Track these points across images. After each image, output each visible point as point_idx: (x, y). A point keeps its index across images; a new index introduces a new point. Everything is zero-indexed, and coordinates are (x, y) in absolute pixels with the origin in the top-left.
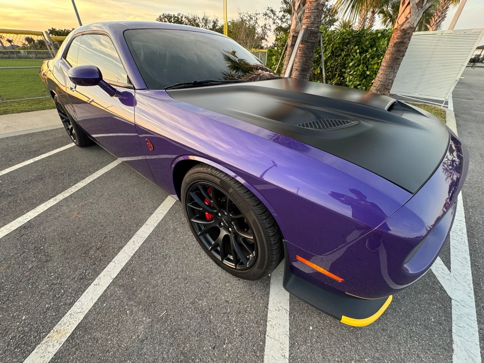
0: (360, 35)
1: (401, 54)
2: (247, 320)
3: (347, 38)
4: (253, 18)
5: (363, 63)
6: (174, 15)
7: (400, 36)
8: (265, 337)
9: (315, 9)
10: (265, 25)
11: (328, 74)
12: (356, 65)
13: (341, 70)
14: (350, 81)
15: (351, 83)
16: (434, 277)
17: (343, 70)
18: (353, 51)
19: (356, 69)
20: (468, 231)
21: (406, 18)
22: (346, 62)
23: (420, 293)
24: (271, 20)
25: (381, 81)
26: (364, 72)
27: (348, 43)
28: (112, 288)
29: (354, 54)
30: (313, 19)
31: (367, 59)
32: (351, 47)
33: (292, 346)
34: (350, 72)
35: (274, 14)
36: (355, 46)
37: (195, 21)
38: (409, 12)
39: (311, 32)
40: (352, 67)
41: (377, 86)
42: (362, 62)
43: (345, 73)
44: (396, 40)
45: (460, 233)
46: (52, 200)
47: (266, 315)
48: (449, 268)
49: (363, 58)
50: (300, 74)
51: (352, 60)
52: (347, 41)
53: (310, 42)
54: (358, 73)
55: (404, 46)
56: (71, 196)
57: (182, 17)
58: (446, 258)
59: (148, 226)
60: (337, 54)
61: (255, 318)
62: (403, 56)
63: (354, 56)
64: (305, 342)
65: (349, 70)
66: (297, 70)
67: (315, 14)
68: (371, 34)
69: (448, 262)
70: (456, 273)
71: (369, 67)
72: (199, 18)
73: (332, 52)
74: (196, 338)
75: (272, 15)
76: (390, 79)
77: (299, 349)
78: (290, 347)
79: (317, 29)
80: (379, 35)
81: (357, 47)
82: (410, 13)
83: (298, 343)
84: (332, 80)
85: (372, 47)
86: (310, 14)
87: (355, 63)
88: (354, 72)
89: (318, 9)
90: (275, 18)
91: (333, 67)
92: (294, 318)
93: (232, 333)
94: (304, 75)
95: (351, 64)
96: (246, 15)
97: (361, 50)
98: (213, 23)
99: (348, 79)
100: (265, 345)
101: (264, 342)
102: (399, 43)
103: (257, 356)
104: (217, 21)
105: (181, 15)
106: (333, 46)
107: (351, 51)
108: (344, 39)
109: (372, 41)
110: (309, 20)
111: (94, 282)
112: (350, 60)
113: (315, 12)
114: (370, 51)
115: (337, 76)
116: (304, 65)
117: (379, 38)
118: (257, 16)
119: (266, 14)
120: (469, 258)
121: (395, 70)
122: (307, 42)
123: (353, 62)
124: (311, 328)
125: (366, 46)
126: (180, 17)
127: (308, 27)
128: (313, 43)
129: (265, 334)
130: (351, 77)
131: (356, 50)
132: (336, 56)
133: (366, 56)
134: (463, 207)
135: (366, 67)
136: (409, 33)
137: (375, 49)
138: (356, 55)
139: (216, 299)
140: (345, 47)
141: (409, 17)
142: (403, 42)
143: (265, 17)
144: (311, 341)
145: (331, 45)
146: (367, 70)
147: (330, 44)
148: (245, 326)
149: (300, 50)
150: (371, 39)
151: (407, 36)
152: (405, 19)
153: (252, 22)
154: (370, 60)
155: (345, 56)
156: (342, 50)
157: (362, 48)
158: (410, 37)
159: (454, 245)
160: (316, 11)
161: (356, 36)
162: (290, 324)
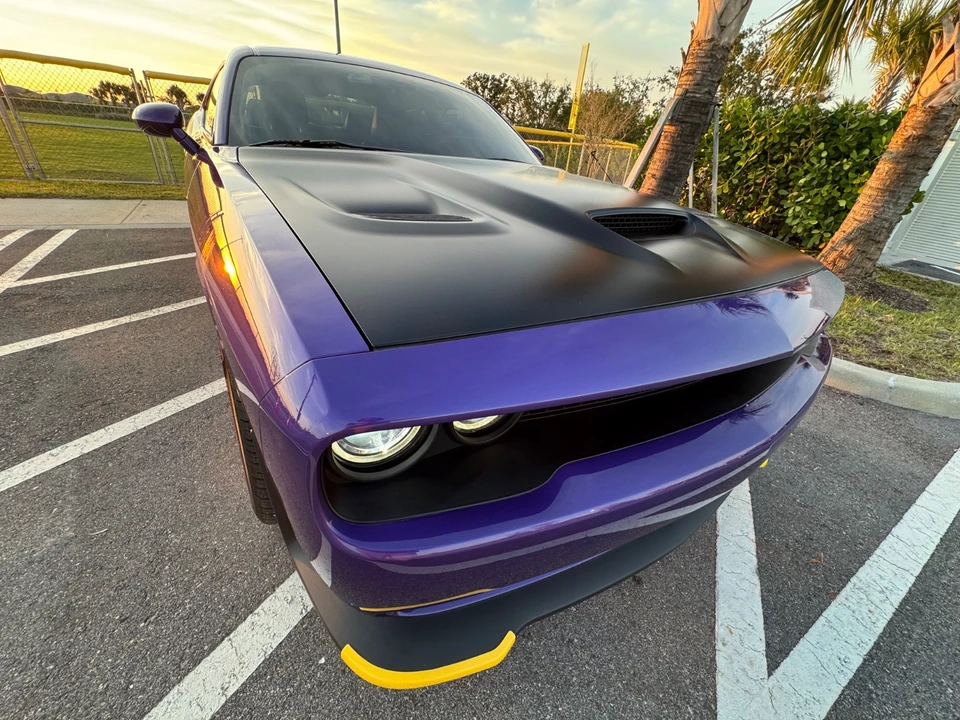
0: (835, 121)
1: (921, 164)
2: (220, 595)
3: (802, 126)
4: (641, 87)
5: (834, 182)
6: (493, 76)
7: (920, 122)
8: (223, 639)
9: (706, 57)
10: (663, 101)
11: (745, 198)
12: (815, 182)
13: (777, 191)
14: (795, 217)
15: (798, 221)
16: (712, 669)
17: (783, 192)
18: (811, 153)
19: (812, 193)
20: (905, 601)
21: (942, 82)
22: (792, 176)
23: (639, 692)
25: (860, 222)
26: (834, 201)
27: (803, 136)
28: (69, 466)
29: (814, 160)
30: (699, 77)
31: (842, 173)
32: (809, 145)
33: (253, 679)
34: (798, 197)
36: (818, 143)
37: (528, 87)
38: (951, 68)
39: (692, 102)
40: (803, 187)
41: (850, 230)
42: (830, 178)
43: (785, 198)
44: (910, 132)
45: (876, 597)
46: (110, 321)
47: (260, 602)
48: (772, 667)
49: (834, 170)
50: (658, 186)
51: (806, 172)
52: (802, 130)
53: (687, 122)
54: (818, 201)
55: (930, 145)
56: (139, 321)
57: (506, 81)
58: (783, 640)
59: (205, 392)
60: (775, 158)
61: (238, 598)
63: (813, 165)
64: (289, 681)
65: (795, 193)
66: (653, 176)
67: (707, 66)
69: (781, 651)
70: (786, 685)
71: (846, 191)
72: (535, 84)
73: (765, 152)
74: (112, 592)
76: (885, 220)
77: (263, 689)
78: (251, 677)
79: (708, 96)
80: (883, 122)
81: (822, 146)
82: (953, 71)
83: (271, 679)
84: (754, 212)
85: (860, 148)
86: (694, 66)
87: (813, 179)
88: (807, 198)
89: (712, 56)
91: (761, 184)
92: (306, 628)
93: (175, 608)
94: (668, 188)
95: (802, 181)
97: (832, 152)
98: (559, 94)
99: (791, 211)
100: (208, 654)
101: (212, 649)
102: (919, 138)
103: (179, 667)
104: (570, 90)
105: (506, 77)
106: (765, 139)
107: (807, 154)
108: (793, 126)
109: (864, 133)
110: (691, 78)
111: (54, 451)
112: (801, 172)
113: (705, 63)
114: (854, 154)
115: (766, 203)
116: (669, 167)
117: (880, 130)
118: (649, 84)
120: (856, 662)
121: (899, 198)
122: (684, 122)
123: (808, 177)
124: (323, 661)
125: (846, 145)
126: (503, 80)
127: (687, 91)
128: (696, 124)
129: (228, 635)
130: (798, 209)
131: (821, 152)
132: (772, 162)
133: (841, 165)
134: (937, 541)
135: (838, 190)
136: (946, 118)
137: (866, 152)
138: (819, 162)
139: (201, 541)
140: (793, 144)
141: (948, 80)
142: (927, 138)
143: (661, 85)
144: (300, 685)
145: (763, 138)
146: (840, 198)
147: (759, 136)
148: (207, 607)
149: (666, 137)
150: (861, 130)
151: (940, 122)
152: (939, 85)
153: (636, 95)
154: (850, 175)
155: (794, 162)
156: (788, 150)
157: (836, 148)
158: (949, 126)
159: (832, 619)
160: (709, 60)
161: (825, 123)
162: (290, 635)
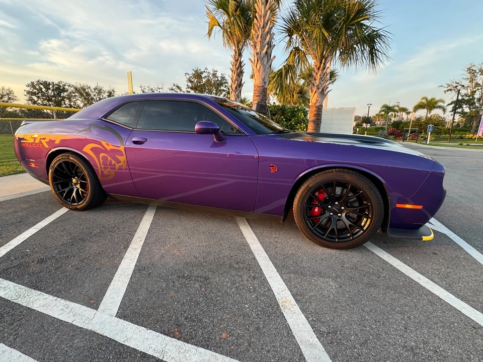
33: (409, 266)
39: (261, 106)
47: (384, 260)
55: (319, 116)
61: (380, 262)
62: (321, 123)
68: (290, 108)
72: (89, 88)
79: (265, 104)
86: (258, 94)
93: (378, 271)
96: (147, 89)
100: (398, 269)
102: (316, 114)
103: (400, 273)
110: (259, 98)
114: (293, 119)
117: (296, 111)
124: (408, 258)
125: (289, 116)
129: (393, 266)
133: (291, 123)
137: (296, 118)
139: (352, 262)
144: (414, 262)
148: (381, 267)
150: (291, 112)
151: (319, 110)
157: (286, 118)
161: (280, 110)
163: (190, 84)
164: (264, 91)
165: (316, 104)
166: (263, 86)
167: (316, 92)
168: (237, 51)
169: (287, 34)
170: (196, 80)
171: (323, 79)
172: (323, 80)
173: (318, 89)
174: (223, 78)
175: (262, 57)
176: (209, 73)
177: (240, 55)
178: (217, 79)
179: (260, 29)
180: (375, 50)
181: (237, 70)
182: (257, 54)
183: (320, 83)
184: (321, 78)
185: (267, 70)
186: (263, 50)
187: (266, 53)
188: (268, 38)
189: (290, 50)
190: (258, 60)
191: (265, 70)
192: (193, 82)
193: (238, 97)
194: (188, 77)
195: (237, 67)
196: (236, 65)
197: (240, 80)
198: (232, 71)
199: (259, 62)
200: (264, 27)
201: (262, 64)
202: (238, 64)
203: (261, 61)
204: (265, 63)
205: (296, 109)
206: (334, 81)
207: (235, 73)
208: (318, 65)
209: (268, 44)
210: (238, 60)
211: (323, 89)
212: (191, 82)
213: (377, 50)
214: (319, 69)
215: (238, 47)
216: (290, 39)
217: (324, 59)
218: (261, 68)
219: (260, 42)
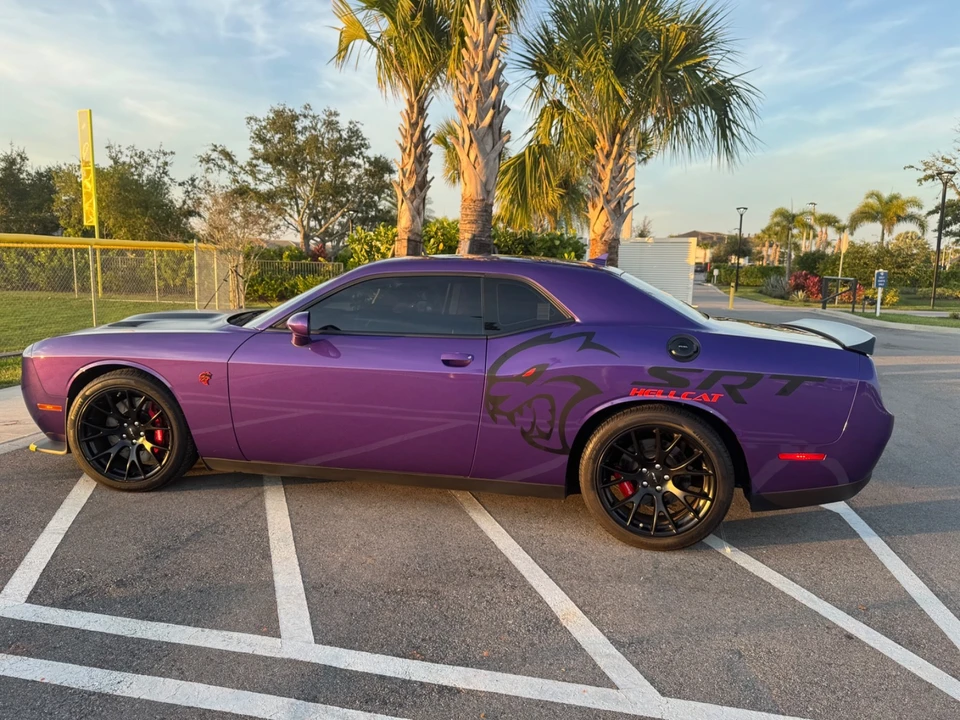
4: (153, 162)
21: (605, 226)
24: (224, 174)
30: (481, 225)
35: (232, 161)
68: (542, 240)
75: (226, 163)
79: (489, 239)
82: (607, 220)
86: (474, 217)
90: (237, 170)
96: (126, 152)
104: (23, 159)
119: (208, 160)
127: (474, 236)
136: (614, 247)
151: (613, 250)
152: (603, 228)
153: (150, 171)
158: (617, 251)
163: (260, 147)
164: (486, 211)
165: (603, 235)
166: (483, 200)
167: (603, 208)
168: (416, 105)
169: (534, 73)
170: (278, 136)
171: (618, 179)
172: (618, 183)
173: (608, 202)
174: (355, 133)
175: (481, 134)
176: (314, 117)
177: (422, 111)
178: (336, 135)
179: (476, 74)
180: (729, 120)
181: (416, 147)
182: (470, 128)
183: (612, 189)
184: (614, 178)
185: (491, 163)
186: (482, 119)
187: (491, 125)
188: (493, 94)
189: (542, 106)
190: (471, 141)
191: (487, 164)
192: (269, 141)
193: (419, 214)
194: (255, 127)
195: (415, 140)
196: (412, 136)
197: (422, 173)
198: (404, 150)
199: (475, 145)
200: (486, 68)
201: (482, 150)
202: (417, 134)
203: (479, 145)
204: (488, 148)
205: (557, 243)
206: (648, 157)
207: (409, 155)
208: (607, 148)
209: (494, 108)
210: (417, 123)
211: (619, 203)
212: (262, 140)
213: (733, 122)
214: (608, 156)
215: (417, 95)
216: (541, 83)
217: (618, 136)
218: (480, 159)
219: (477, 102)
